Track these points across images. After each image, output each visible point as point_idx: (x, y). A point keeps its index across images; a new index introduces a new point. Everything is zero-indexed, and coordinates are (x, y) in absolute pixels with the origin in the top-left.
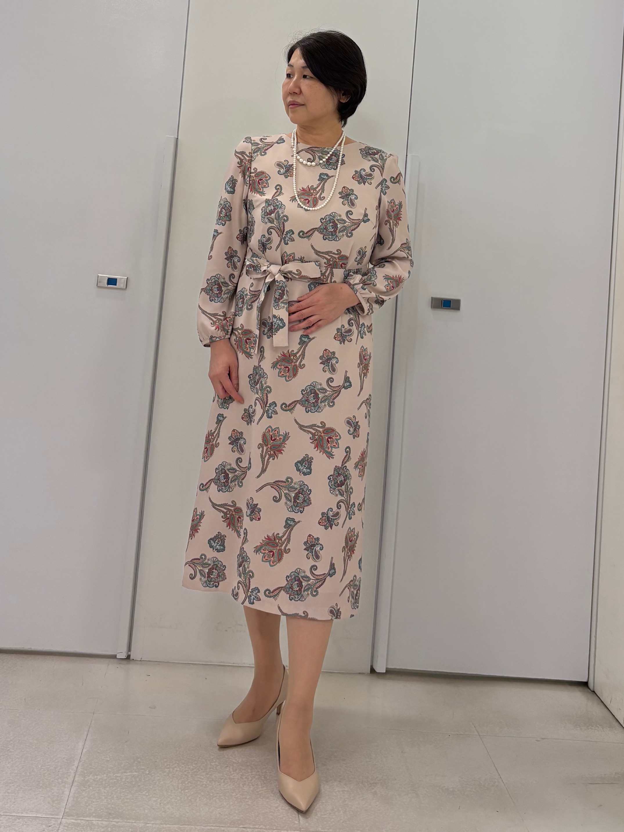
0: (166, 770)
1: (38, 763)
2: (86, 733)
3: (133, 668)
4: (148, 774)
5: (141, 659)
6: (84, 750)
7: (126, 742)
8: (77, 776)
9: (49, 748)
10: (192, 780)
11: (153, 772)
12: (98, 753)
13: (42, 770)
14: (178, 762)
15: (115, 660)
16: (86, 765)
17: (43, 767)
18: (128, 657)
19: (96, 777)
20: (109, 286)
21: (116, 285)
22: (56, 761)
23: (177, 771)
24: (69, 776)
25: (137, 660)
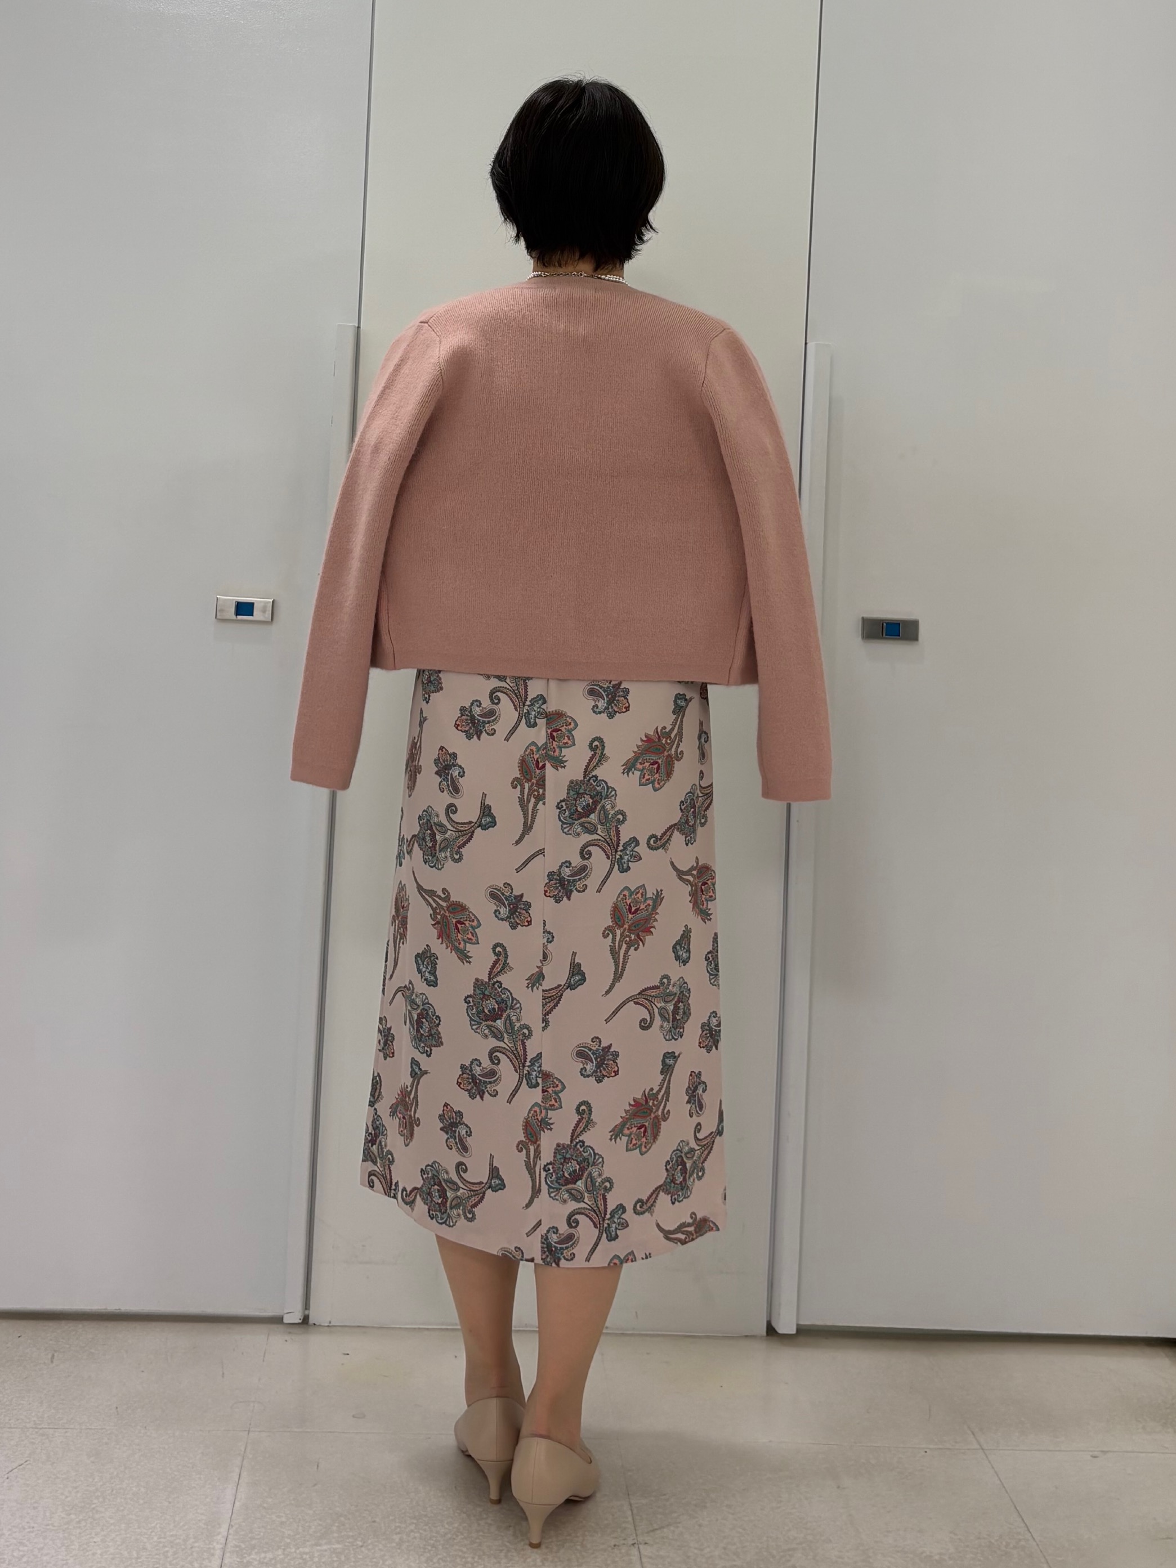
0: (395, 1537)
1: (152, 1532)
2: (237, 1470)
3: (316, 1341)
4: (362, 1546)
5: (330, 1322)
6: (237, 1504)
7: (315, 1485)
8: (227, 1555)
9: (170, 1503)
10: (445, 1554)
11: (370, 1541)
12: (265, 1508)
13: (161, 1545)
14: (415, 1521)
15: (280, 1327)
16: (243, 1533)
17: (162, 1540)
18: (305, 1320)
19: (263, 1555)
20: (239, 617)
21: (252, 615)
22: (186, 1527)
23: (415, 1538)
24: (213, 1555)
25: (323, 1324)
